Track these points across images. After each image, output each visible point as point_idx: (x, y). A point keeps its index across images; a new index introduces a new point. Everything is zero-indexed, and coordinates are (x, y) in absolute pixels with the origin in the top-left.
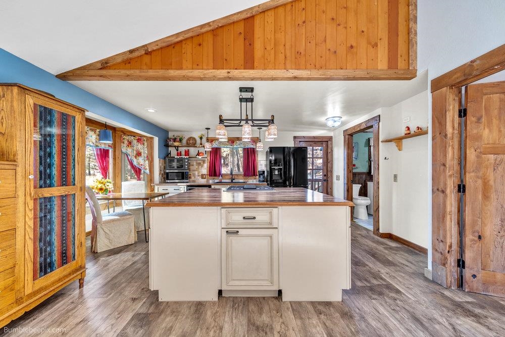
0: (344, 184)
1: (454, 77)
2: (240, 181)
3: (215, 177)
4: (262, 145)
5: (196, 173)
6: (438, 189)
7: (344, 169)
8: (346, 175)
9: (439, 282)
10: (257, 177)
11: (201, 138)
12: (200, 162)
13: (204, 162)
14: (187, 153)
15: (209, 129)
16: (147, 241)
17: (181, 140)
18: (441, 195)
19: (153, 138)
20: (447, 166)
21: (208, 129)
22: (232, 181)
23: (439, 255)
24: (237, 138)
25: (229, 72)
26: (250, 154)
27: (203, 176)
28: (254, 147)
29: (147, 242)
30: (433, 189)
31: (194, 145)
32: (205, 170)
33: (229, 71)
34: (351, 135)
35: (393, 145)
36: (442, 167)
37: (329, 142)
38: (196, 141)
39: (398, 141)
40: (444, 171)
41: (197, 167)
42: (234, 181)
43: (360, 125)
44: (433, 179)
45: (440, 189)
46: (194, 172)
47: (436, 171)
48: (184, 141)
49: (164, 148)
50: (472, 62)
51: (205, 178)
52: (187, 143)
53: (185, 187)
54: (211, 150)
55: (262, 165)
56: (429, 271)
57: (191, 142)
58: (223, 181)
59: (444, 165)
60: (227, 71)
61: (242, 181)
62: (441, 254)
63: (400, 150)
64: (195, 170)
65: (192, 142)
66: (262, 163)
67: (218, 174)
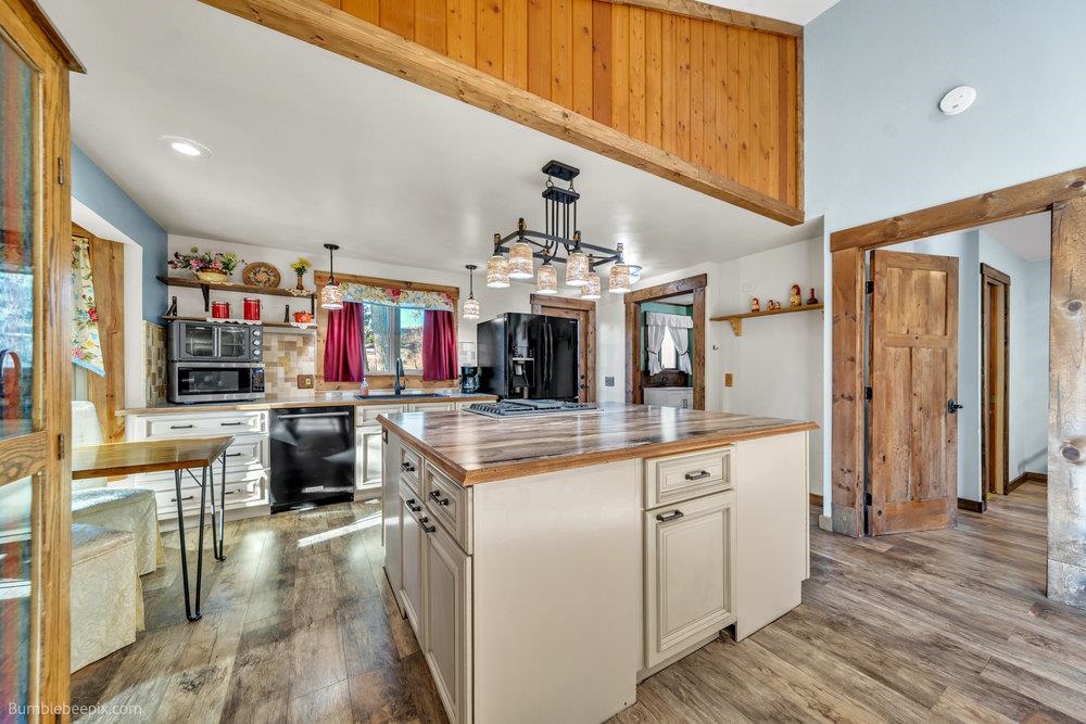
0: (627, 393)
1: (869, 235)
2: (414, 393)
3: (344, 384)
4: (477, 307)
5: (280, 371)
6: (843, 396)
7: (626, 366)
8: (631, 377)
9: (845, 532)
10: (456, 382)
11: (300, 271)
12: (294, 339)
13: (306, 339)
14: (251, 310)
15: (336, 248)
16: (193, 615)
17: (227, 267)
18: (848, 403)
19: (120, 246)
20: (857, 361)
21: (333, 247)
22: (398, 393)
23: (845, 492)
24: (407, 283)
25: (566, 116)
26: (440, 326)
27: (302, 382)
28: (451, 310)
29: (192, 620)
30: (833, 396)
31: (275, 289)
32: (310, 361)
33: (567, 111)
34: (638, 303)
35: (726, 326)
36: (849, 363)
37: (591, 314)
38: (278, 276)
39: (734, 320)
40: (853, 368)
41: (282, 354)
42: (402, 392)
43: (664, 286)
44: (834, 381)
45: (846, 396)
46: (274, 369)
47: (839, 369)
48: (237, 272)
49: (157, 288)
50: (897, 219)
51: (310, 387)
52: (247, 280)
53: (266, 414)
54: (341, 307)
55: (465, 353)
56: (826, 519)
57: (262, 277)
58: (371, 393)
59: (853, 360)
60: (562, 109)
61: (419, 392)
62: (848, 489)
63: (737, 334)
64: (275, 364)
65: (262, 279)
66: (467, 351)
67: (354, 372)
